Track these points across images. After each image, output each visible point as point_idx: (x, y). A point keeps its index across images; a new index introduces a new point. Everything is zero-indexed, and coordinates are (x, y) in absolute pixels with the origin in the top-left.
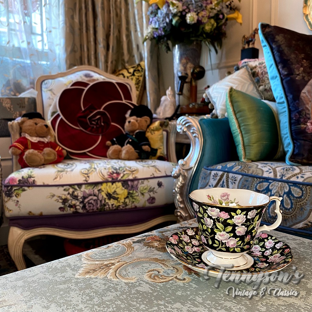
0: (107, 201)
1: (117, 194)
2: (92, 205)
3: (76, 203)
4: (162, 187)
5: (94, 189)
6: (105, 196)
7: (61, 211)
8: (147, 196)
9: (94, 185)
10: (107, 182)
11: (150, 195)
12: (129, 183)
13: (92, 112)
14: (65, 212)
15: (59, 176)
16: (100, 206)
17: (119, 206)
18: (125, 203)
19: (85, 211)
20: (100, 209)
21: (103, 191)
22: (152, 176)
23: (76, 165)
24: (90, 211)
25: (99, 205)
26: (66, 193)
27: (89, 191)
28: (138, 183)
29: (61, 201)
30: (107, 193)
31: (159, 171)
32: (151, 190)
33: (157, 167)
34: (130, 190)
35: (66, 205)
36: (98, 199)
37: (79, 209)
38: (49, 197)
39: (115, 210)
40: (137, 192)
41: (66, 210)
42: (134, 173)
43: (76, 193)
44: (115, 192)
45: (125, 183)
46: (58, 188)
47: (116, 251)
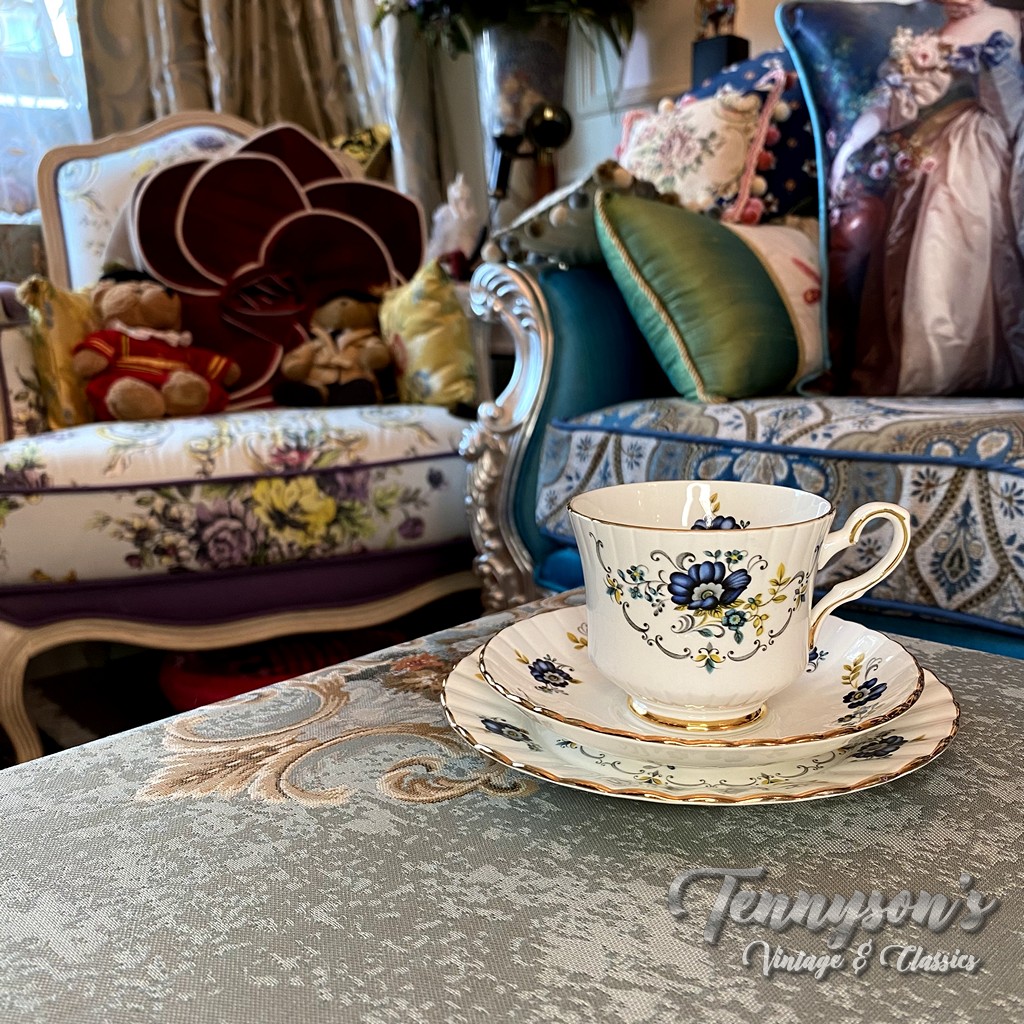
0: (273, 533)
1: (304, 513)
2: (226, 548)
3: (179, 541)
4: (443, 487)
5: (231, 497)
6: (265, 520)
7: (131, 564)
8: (397, 516)
9: (228, 488)
10: (267, 475)
11: (406, 513)
12: (341, 478)
14: (145, 571)
15: (119, 463)
16: (252, 549)
17: (312, 547)
18: (329, 539)
19: (206, 566)
20: (253, 558)
21: (258, 504)
22: (412, 455)
23: (172, 430)
24: (221, 565)
25: (248, 548)
26: (144, 510)
27: (214, 504)
28: (368, 476)
29: (129, 535)
30: (270, 509)
31: (432, 438)
32: (410, 497)
33: (426, 427)
34: (344, 499)
35: (148, 549)
36: (245, 527)
37: (188, 559)
38: (95, 527)
39: (300, 559)
40: (364, 505)
41: (148, 561)
42: (354, 446)
43: (174, 511)
44: (296, 506)
45: (326, 478)
46: (120, 498)
47: (284, 708)
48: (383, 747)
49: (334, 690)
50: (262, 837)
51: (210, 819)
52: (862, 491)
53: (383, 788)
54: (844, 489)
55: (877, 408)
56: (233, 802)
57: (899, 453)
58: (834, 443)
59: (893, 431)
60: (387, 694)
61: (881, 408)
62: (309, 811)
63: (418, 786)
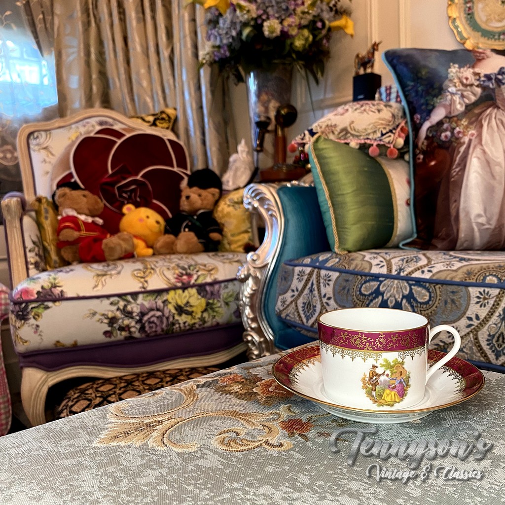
11: (237, 305)
12: (208, 288)
13: (125, 179)
30: (175, 305)
40: (219, 302)
42: (212, 272)
47: (166, 401)
48: (215, 422)
49: (191, 393)
50: (154, 467)
51: (129, 456)
52: (449, 301)
53: (215, 443)
54: (439, 299)
55: (455, 257)
56: (140, 448)
57: (468, 281)
58: (433, 275)
59: (465, 269)
60: (217, 395)
61: (458, 257)
62: (178, 454)
63: (232, 443)
